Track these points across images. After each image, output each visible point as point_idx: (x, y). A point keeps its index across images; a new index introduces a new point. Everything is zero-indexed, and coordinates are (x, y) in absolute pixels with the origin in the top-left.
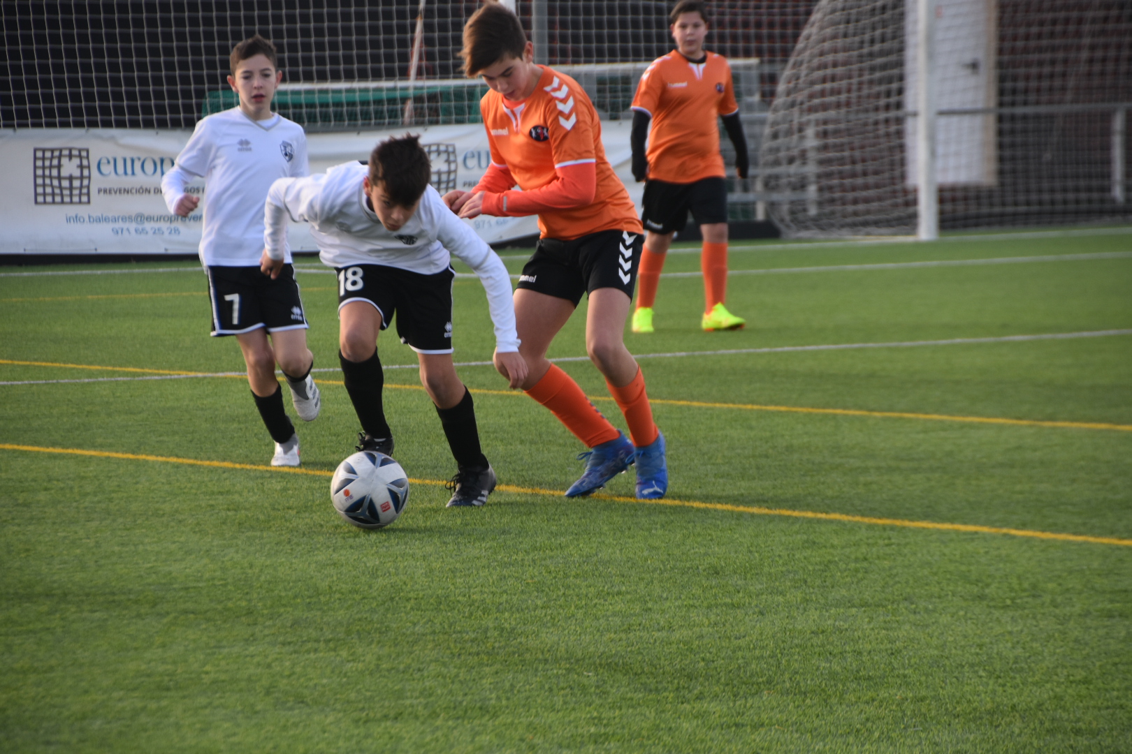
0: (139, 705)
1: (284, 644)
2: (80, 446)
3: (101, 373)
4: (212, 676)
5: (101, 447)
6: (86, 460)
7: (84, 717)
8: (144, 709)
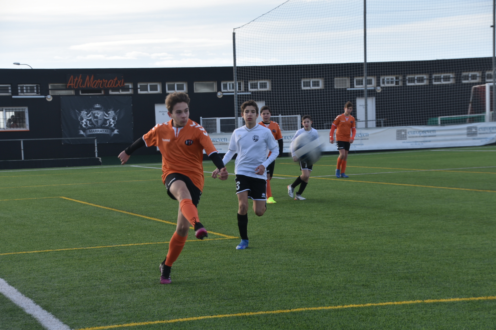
0: (416, 231)
1: (444, 220)
2: (405, 184)
3: (409, 170)
4: (430, 226)
5: (408, 184)
6: (406, 186)
7: (406, 233)
8: (417, 232)
